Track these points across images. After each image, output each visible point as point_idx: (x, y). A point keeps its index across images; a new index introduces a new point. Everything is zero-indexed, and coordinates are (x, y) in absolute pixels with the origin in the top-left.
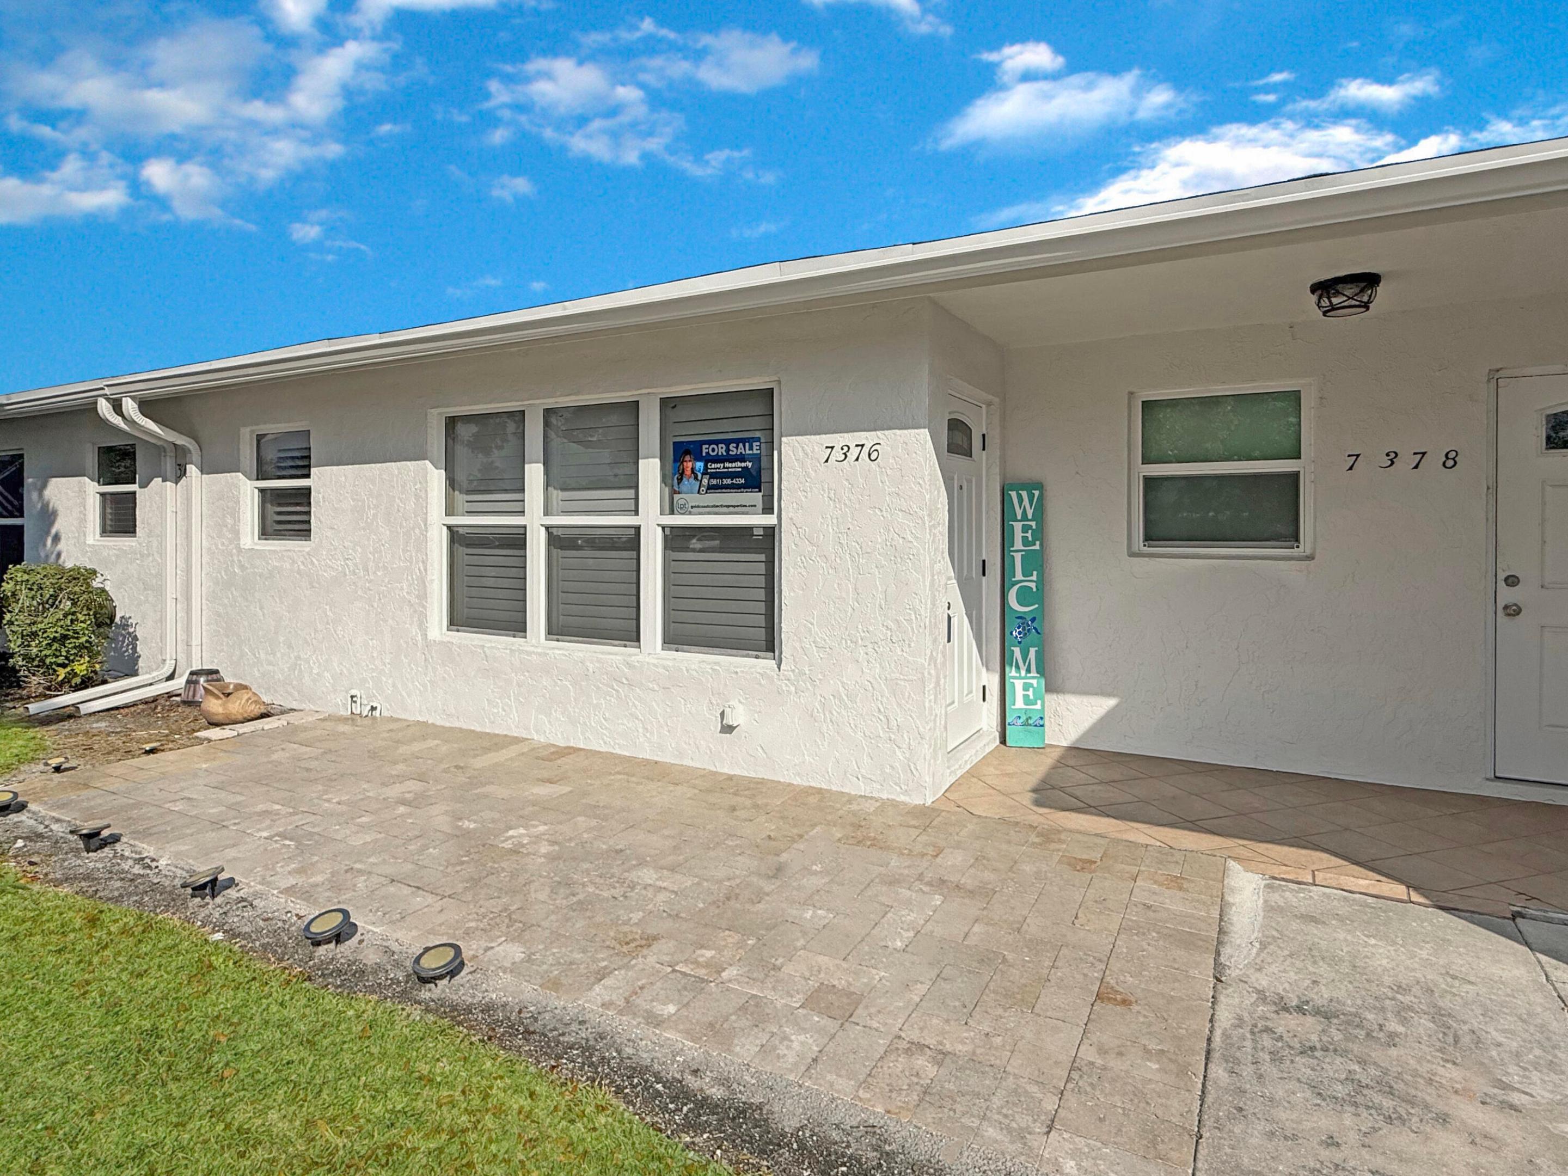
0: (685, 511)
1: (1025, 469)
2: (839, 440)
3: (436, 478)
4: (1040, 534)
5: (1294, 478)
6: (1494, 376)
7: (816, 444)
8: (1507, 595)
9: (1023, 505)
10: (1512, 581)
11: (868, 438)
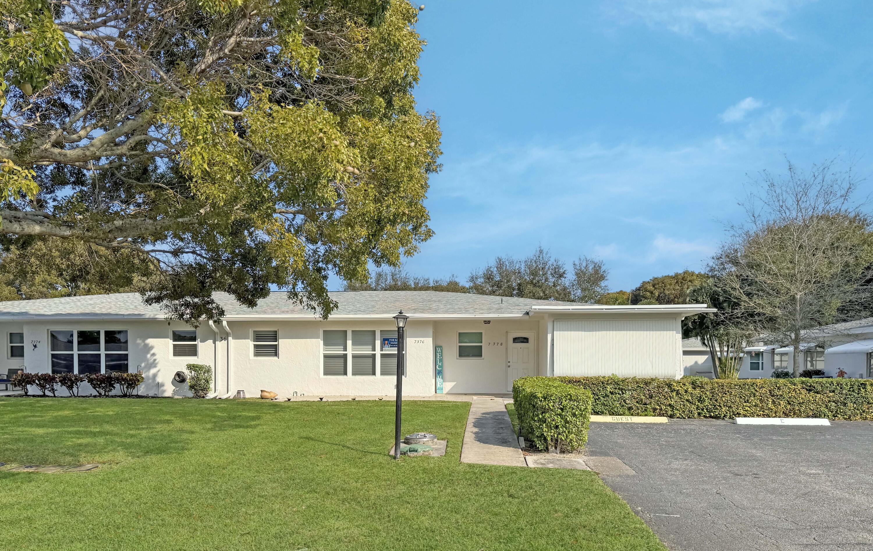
0: (385, 350)
1: (440, 343)
2: (417, 339)
3: (322, 343)
4: (442, 356)
5: (481, 346)
6: (507, 332)
7: (413, 340)
8: (509, 364)
9: (439, 350)
10: (509, 362)
11: (422, 339)
